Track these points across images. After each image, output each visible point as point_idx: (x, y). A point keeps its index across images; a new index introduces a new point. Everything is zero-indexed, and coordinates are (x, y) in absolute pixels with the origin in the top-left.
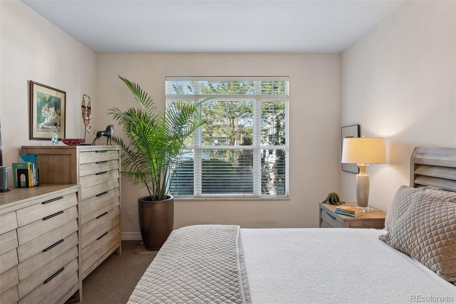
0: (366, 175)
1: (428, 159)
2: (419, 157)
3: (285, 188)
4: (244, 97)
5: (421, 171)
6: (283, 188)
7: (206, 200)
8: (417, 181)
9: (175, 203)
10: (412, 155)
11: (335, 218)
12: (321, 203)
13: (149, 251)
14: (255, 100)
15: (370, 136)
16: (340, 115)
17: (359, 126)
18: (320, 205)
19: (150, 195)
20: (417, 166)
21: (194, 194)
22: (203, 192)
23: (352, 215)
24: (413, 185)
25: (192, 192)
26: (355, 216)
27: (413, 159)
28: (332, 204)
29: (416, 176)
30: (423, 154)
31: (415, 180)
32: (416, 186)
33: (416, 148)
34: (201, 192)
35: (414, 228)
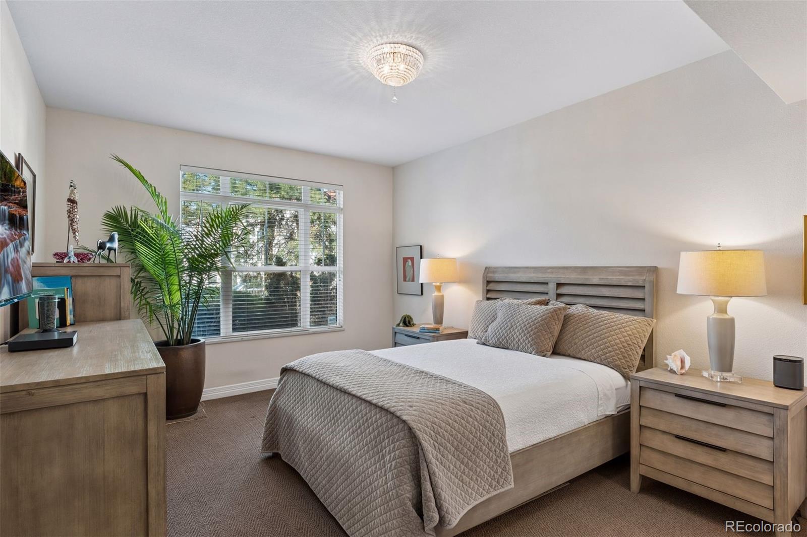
0: (441, 294)
1: (498, 276)
2: (490, 275)
3: (336, 317)
4: (290, 205)
5: (492, 286)
6: (335, 318)
7: (242, 341)
8: (489, 296)
9: (207, 347)
10: (484, 273)
11: (418, 338)
12: (395, 326)
13: (172, 421)
14: (303, 210)
15: (433, 257)
16: (394, 234)
17: (421, 246)
18: (393, 328)
19: (166, 339)
20: (488, 282)
21: (221, 334)
22: (234, 330)
23: (437, 332)
24: (485, 298)
25: (217, 332)
26: (440, 332)
27: (485, 276)
28: (407, 326)
29: (488, 291)
30: (494, 272)
31: (487, 294)
32: (488, 299)
33: (486, 268)
34: (231, 329)
35: (512, 327)
